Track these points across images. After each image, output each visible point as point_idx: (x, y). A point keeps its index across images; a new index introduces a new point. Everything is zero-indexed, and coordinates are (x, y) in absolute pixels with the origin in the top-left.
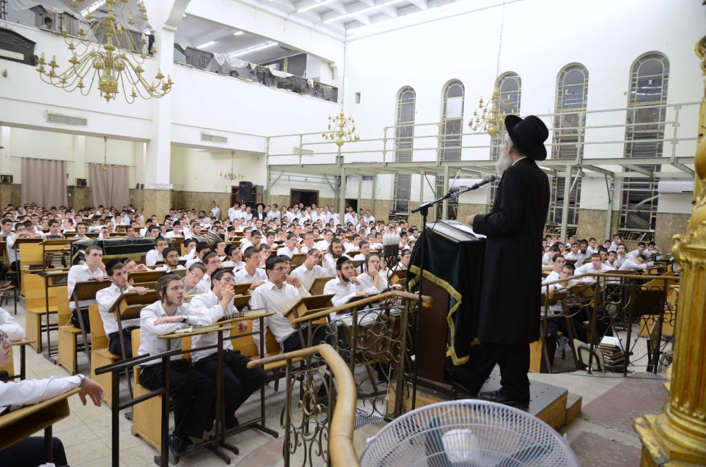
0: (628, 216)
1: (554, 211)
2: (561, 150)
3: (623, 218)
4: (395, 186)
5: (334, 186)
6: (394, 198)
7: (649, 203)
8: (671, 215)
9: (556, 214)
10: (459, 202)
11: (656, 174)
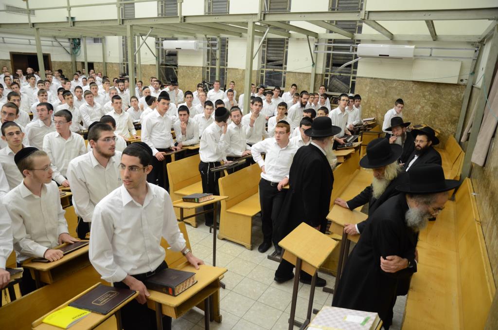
0: (331, 79)
1: (264, 74)
2: (270, 9)
3: (326, 81)
4: (123, 48)
5: (69, 50)
6: (124, 60)
7: (350, 66)
8: (368, 80)
9: (266, 77)
10: (179, 65)
11: (357, 36)
